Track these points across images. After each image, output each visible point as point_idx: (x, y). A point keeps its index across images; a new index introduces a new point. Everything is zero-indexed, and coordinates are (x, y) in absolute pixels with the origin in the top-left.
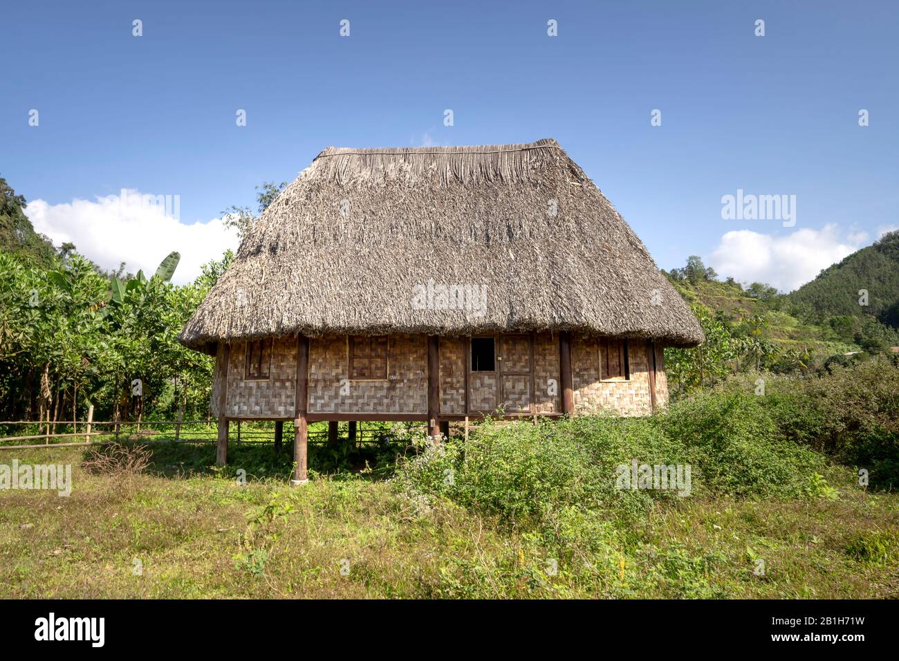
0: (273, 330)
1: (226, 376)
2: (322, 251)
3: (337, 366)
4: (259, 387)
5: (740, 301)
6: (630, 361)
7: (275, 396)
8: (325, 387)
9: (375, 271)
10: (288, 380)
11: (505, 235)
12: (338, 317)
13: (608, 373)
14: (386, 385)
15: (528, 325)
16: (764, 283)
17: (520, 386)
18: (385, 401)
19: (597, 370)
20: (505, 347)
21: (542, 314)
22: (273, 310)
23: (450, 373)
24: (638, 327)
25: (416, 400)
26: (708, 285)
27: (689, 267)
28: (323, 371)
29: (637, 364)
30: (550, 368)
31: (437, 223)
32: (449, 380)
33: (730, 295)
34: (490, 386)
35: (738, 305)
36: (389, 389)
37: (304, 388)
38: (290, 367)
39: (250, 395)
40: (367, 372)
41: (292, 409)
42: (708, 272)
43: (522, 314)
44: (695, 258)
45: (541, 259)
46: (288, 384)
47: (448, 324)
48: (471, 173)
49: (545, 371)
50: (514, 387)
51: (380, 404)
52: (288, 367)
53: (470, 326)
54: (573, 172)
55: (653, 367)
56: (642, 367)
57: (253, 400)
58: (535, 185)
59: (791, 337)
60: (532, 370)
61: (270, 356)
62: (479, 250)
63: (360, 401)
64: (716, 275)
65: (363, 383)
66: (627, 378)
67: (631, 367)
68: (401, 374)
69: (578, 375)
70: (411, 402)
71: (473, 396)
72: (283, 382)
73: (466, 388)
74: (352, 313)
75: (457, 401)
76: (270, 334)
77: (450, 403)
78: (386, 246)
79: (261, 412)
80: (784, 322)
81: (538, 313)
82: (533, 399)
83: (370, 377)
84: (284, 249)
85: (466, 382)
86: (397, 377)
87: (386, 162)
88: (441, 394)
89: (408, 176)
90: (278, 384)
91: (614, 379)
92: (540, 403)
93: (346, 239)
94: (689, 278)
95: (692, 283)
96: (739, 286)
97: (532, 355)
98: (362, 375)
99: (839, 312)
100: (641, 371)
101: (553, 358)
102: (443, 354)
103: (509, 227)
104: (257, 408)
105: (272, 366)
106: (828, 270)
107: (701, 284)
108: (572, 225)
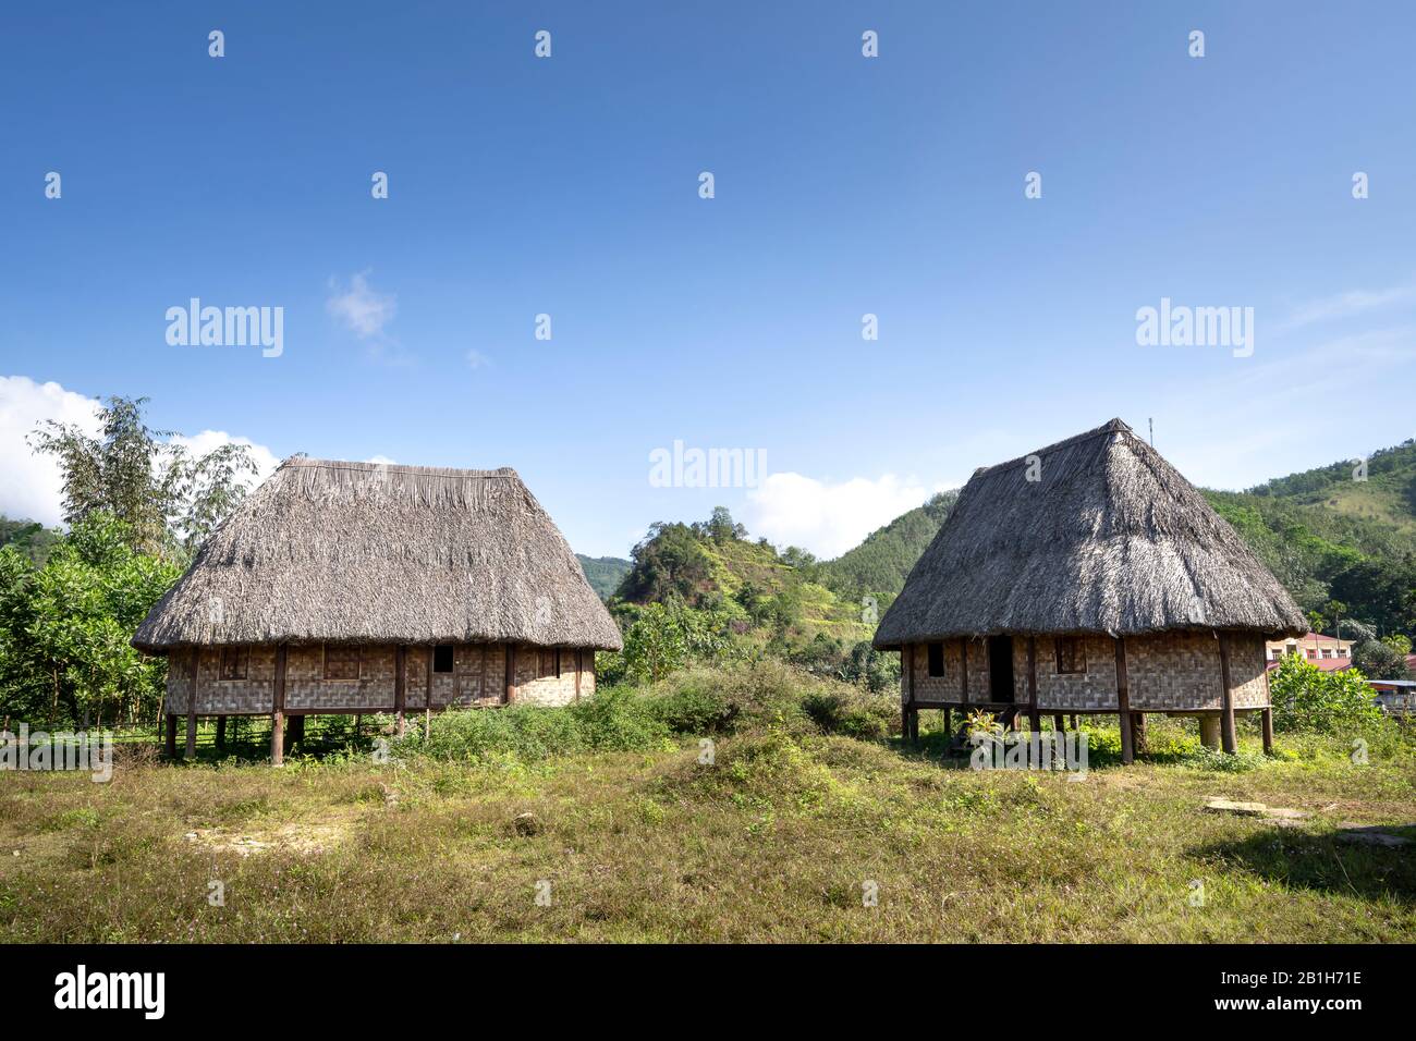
0: (260, 639)
1: (195, 676)
2: (299, 568)
3: (313, 669)
4: (234, 687)
5: (772, 569)
6: (561, 664)
7: (252, 694)
8: (301, 687)
9: (351, 589)
10: (266, 681)
11: (466, 561)
12: (321, 630)
13: (544, 673)
14: (358, 684)
15: (482, 638)
16: (801, 548)
17: (474, 684)
18: (357, 697)
19: (535, 671)
20: (462, 653)
21: (492, 629)
22: (258, 621)
23: (414, 674)
24: (565, 640)
25: (385, 695)
26: (737, 546)
27: (715, 521)
28: (299, 673)
29: (567, 667)
30: (498, 670)
31: (406, 546)
32: (413, 680)
33: (761, 561)
34: (448, 685)
35: (770, 574)
36: (360, 687)
37: (280, 687)
38: (268, 669)
39: (225, 694)
40: (340, 673)
41: (270, 705)
42: (736, 529)
43: (477, 630)
44: (723, 510)
45: (494, 583)
46: (266, 684)
47: (417, 637)
48: (438, 497)
49: (494, 672)
50: (468, 685)
51: (353, 700)
52: (267, 670)
53: (435, 639)
54: (528, 503)
55: (579, 669)
56: (571, 669)
57: (228, 698)
58: (494, 515)
59: (827, 617)
60: (484, 672)
61: (246, 659)
62: (443, 573)
63: (334, 698)
64: (746, 534)
65: (337, 682)
66: (558, 677)
67: (561, 669)
68: (372, 675)
69: (519, 675)
70: (380, 698)
71: (434, 692)
72: (261, 683)
73: (428, 685)
74: (334, 626)
75: (420, 696)
76: (257, 642)
77: (414, 697)
78: (360, 565)
79: (238, 708)
80: (821, 598)
81: (489, 628)
82: (483, 694)
83: (344, 677)
84: (260, 563)
85: (428, 682)
86: (369, 677)
87: (355, 478)
88: (407, 690)
89: (377, 496)
90: (255, 684)
91: (547, 678)
92: (488, 697)
93: (322, 557)
94: (714, 536)
95: (717, 543)
96: (773, 550)
97: (484, 660)
98: (336, 676)
99: (882, 586)
100: (569, 671)
101: (501, 662)
102: (410, 658)
103: (469, 553)
104: (234, 705)
105: (250, 669)
106: (876, 534)
107: (728, 544)
108: (523, 555)
